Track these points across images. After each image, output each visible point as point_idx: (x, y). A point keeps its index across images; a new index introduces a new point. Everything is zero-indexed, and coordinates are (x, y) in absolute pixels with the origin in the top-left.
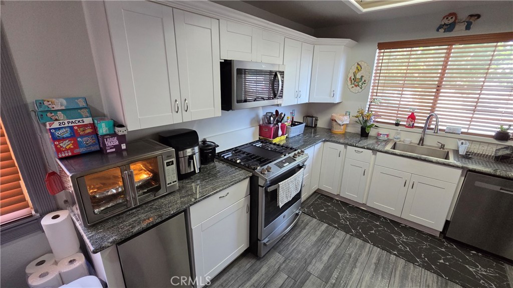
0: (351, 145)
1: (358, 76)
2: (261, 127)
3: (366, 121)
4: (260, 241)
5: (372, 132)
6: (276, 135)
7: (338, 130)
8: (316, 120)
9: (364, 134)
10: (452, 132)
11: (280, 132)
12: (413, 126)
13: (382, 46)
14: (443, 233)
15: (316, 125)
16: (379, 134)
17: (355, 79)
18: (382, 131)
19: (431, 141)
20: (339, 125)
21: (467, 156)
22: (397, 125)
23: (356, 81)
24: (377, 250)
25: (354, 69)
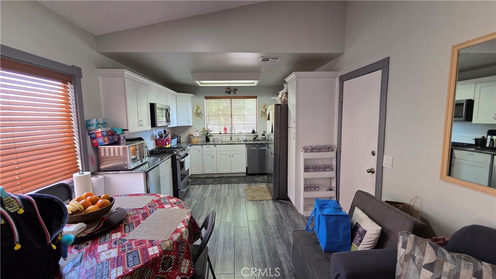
0: (204, 145)
1: (199, 112)
2: (156, 141)
3: (208, 133)
4: (179, 190)
5: (211, 139)
6: (166, 145)
7: (194, 140)
8: (180, 137)
9: (208, 140)
10: (240, 133)
11: (167, 143)
12: (226, 133)
13: (207, 98)
14: (246, 173)
15: (180, 140)
16: (214, 139)
17: (197, 113)
18: (215, 137)
19: (234, 139)
20: (195, 137)
21: (246, 140)
22: (220, 133)
23: (198, 114)
24: (227, 185)
25: (196, 109)
